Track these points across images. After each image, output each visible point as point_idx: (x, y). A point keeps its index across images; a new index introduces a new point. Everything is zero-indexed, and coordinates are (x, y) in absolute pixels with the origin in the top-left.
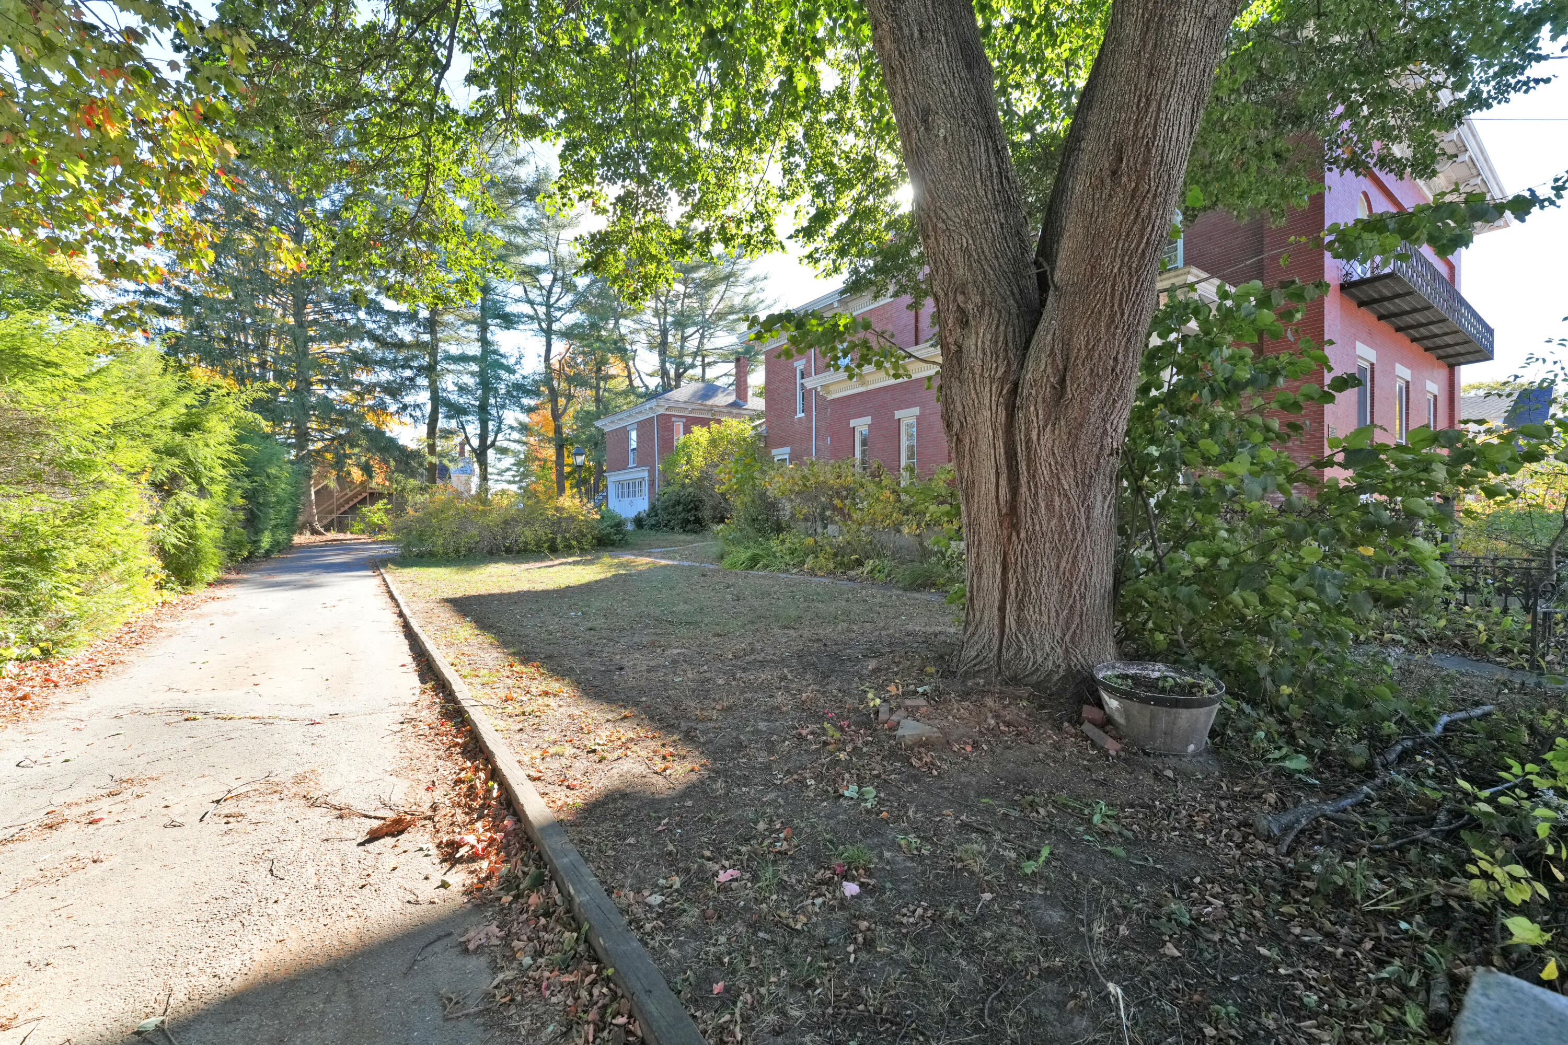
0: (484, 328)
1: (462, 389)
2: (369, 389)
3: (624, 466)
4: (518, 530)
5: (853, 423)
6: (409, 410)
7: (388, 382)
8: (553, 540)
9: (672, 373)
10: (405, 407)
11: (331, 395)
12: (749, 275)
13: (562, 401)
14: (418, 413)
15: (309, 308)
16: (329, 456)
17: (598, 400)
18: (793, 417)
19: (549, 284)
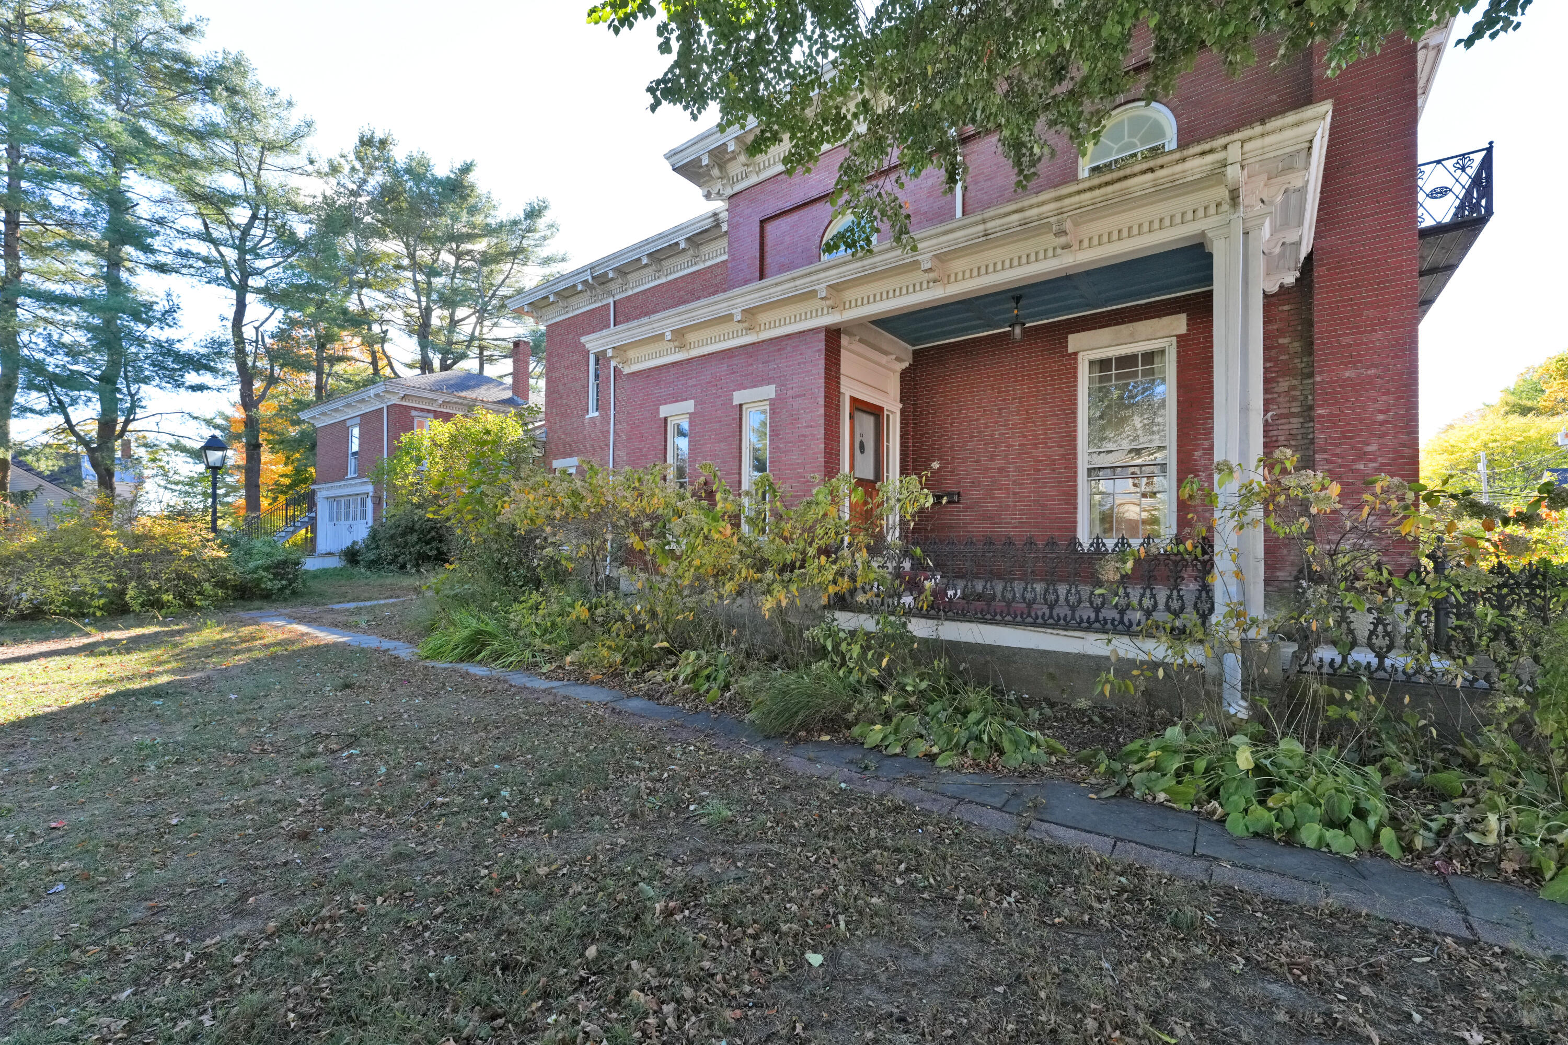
0: (114, 261)
3: (340, 474)
5: (664, 411)
9: (437, 364)
13: (258, 385)
17: (319, 387)
18: (583, 416)
19: (245, 221)
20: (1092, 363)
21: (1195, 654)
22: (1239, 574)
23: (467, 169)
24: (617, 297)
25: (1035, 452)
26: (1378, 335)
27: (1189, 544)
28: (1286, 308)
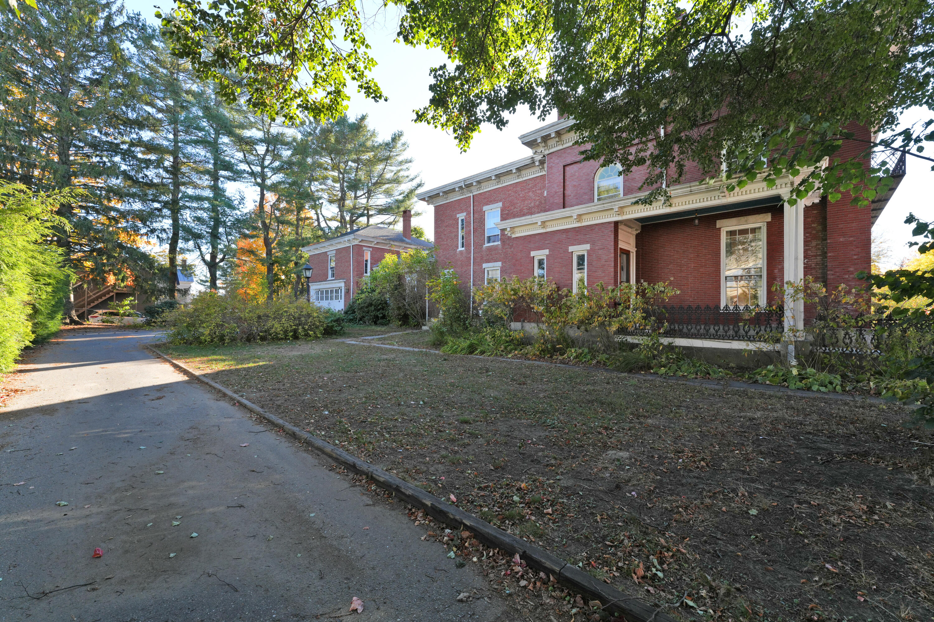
0: (215, 178)
1: (198, 219)
2: (124, 215)
3: (324, 278)
4: (269, 324)
5: (530, 253)
6: (156, 233)
7: (140, 211)
8: (295, 331)
9: (348, 218)
10: (153, 231)
11: (90, 218)
12: (400, 158)
13: (271, 233)
14: (164, 236)
15: (72, 150)
16: (88, 264)
17: (298, 234)
18: (456, 250)
19: (263, 153)
20: (727, 232)
21: (778, 347)
22: (793, 317)
23: (363, 118)
24: (474, 194)
25: (701, 270)
26: (854, 225)
27: (774, 307)
28: (815, 212)
